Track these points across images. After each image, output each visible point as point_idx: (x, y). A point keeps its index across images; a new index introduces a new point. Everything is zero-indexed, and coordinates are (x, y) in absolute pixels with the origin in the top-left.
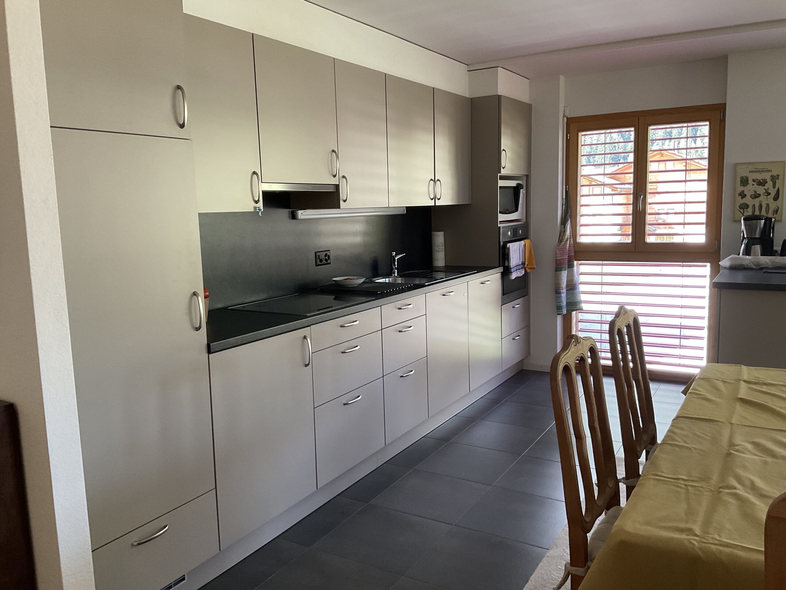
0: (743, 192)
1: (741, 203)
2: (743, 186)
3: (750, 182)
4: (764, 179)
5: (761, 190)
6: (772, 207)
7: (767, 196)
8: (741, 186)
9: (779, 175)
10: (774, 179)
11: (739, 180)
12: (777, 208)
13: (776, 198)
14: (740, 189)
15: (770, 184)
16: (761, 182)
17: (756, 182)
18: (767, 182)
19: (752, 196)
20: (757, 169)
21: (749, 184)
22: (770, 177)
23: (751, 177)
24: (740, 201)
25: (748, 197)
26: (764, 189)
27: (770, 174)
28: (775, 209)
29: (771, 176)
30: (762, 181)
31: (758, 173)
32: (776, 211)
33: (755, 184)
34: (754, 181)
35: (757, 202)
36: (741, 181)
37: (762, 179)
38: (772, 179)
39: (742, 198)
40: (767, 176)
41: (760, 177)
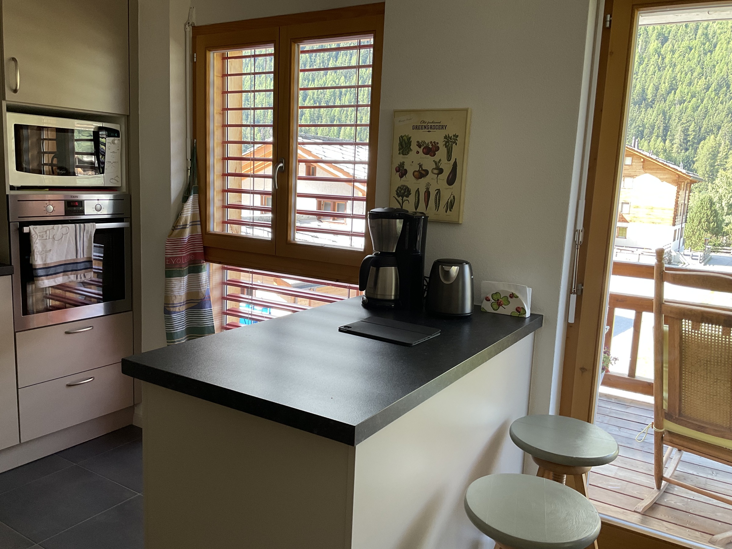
0: (402, 164)
1: (400, 185)
2: (403, 155)
3: (414, 147)
4: (434, 142)
5: (428, 163)
6: (445, 197)
7: (438, 174)
8: (399, 154)
9: (457, 136)
10: (450, 141)
11: (397, 142)
12: (452, 198)
13: (451, 180)
14: (399, 159)
15: (442, 153)
16: (430, 148)
17: (422, 148)
18: (438, 149)
19: (416, 173)
20: (424, 122)
21: (411, 150)
22: (443, 139)
23: (417, 136)
24: (398, 182)
25: (410, 175)
26: (434, 161)
27: (443, 133)
28: (449, 201)
29: (445, 137)
30: (431, 146)
31: (425, 130)
32: (450, 205)
33: (421, 150)
34: (419, 146)
35: (422, 184)
36: (401, 144)
37: (431, 142)
38: (446, 142)
39: (401, 177)
40: (438, 137)
41: (429, 137)
